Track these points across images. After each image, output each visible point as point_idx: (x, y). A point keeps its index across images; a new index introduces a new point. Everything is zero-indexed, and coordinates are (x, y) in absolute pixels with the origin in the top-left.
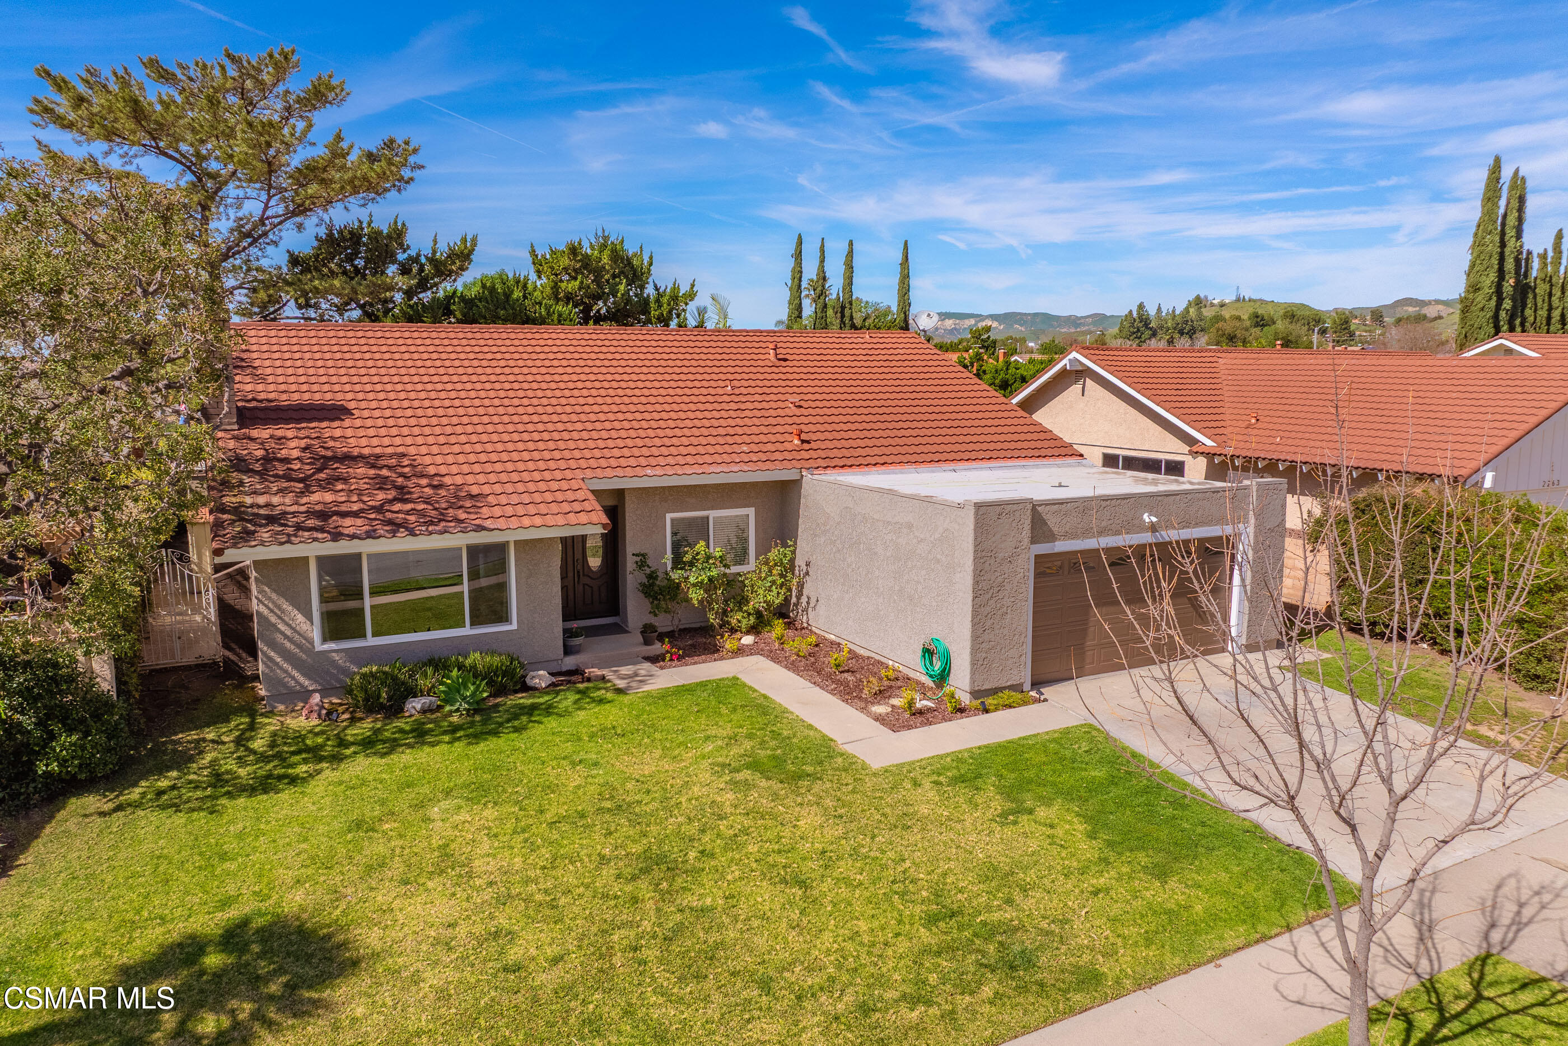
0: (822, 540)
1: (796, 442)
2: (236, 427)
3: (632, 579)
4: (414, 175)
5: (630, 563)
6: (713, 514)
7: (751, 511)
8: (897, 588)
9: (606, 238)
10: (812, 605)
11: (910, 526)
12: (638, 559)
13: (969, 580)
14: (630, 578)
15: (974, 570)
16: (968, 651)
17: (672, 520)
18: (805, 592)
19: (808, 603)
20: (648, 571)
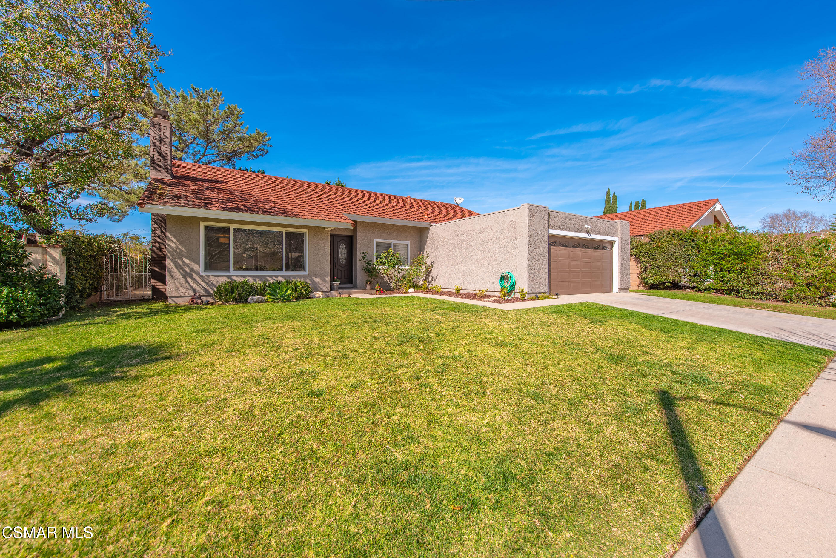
0: (441, 249)
1: (426, 217)
2: (170, 178)
3: (359, 265)
4: (269, 149)
5: (359, 256)
6: (393, 242)
7: (408, 243)
8: (482, 257)
9: (339, 182)
10: (434, 278)
11: (489, 227)
12: (363, 255)
13: (526, 240)
14: (359, 263)
15: (528, 234)
16: (526, 273)
17: (377, 243)
18: (431, 275)
19: (432, 279)
20: (367, 261)
